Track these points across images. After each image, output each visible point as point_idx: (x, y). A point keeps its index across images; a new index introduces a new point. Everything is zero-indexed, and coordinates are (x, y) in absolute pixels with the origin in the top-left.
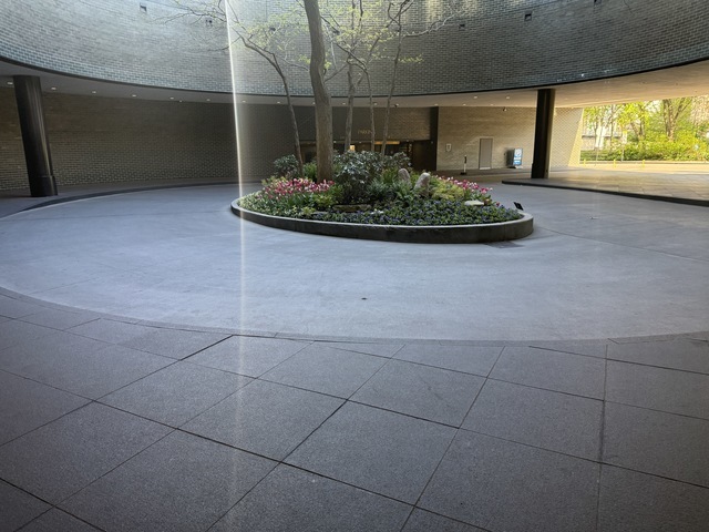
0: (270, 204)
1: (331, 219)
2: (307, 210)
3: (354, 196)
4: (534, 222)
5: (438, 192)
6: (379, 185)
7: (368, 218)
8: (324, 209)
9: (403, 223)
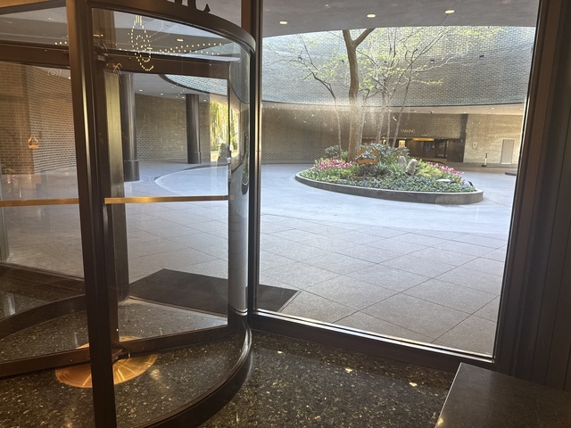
0: (315, 174)
1: (347, 184)
2: (335, 178)
3: (365, 171)
4: (484, 195)
5: (422, 172)
6: (382, 165)
7: (368, 184)
8: (345, 178)
9: (389, 188)
